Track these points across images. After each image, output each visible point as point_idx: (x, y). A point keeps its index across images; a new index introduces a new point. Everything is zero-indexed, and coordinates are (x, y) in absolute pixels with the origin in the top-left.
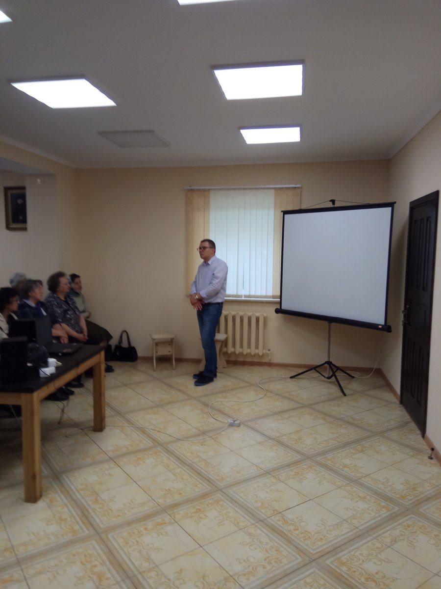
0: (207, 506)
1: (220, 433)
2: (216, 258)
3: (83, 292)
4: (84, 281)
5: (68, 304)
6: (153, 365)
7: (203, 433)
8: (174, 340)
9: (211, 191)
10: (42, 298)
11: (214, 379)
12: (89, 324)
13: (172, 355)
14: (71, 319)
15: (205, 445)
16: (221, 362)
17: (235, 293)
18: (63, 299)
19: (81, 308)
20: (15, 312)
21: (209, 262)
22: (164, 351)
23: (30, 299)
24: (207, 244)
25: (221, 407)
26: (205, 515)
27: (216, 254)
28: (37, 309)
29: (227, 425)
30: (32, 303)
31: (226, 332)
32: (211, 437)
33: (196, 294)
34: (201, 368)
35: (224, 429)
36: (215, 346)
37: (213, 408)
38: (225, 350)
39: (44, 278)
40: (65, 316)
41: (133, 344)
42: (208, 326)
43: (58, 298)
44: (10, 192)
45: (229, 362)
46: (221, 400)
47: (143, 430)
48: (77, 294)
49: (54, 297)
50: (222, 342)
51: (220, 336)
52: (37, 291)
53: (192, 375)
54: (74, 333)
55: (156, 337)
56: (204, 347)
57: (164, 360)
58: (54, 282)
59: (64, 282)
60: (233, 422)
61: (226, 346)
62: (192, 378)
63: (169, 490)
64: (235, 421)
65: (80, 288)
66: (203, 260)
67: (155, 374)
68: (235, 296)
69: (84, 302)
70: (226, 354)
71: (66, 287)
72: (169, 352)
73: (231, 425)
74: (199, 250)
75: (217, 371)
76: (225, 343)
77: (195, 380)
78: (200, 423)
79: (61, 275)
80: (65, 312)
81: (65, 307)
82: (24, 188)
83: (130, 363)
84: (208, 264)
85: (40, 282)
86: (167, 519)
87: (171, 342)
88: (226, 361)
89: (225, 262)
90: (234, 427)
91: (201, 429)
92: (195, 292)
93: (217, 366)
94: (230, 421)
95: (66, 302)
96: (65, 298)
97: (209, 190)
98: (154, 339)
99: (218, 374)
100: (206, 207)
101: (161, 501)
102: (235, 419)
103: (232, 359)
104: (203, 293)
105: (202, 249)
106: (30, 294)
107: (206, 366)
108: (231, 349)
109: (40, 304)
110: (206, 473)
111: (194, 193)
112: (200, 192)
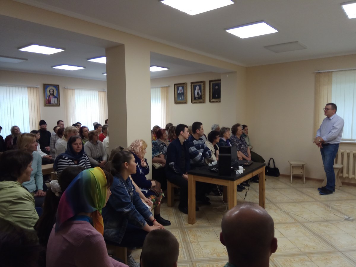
0: (331, 258)
1: (338, 223)
2: (336, 115)
3: (249, 135)
4: (249, 129)
5: (242, 141)
6: (290, 180)
7: (327, 221)
8: (304, 166)
9: (333, 73)
10: (229, 137)
11: (333, 192)
12: (252, 152)
13: (303, 175)
14: (243, 149)
15: (328, 227)
16: (338, 183)
17: (350, 138)
18: (239, 138)
19: (248, 144)
20: (217, 143)
21: (331, 118)
22: (298, 172)
23: (224, 137)
24: (330, 107)
25: (339, 208)
26: (331, 262)
27: (336, 113)
28: (227, 143)
29: (344, 219)
30: (225, 139)
31: (342, 163)
32: (333, 224)
33: (320, 137)
34: (324, 184)
35: (341, 221)
36: (334, 171)
37: (333, 209)
38: (341, 175)
39: (230, 127)
40: (240, 148)
41: (276, 167)
42: (328, 158)
43: (237, 137)
44: (212, 83)
45: (344, 183)
46: (339, 205)
47: (287, 213)
48: (246, 136)
49: (235, 137)
50: (340, 169)
51: (337, 166)
52: (227, 133)
53: (317, 188)
54: (245, 157)
55: (292, 163)
56: (326, 171)
57: (297, 178)
58: (235, 129)
59: (240, 128)
60: (348, 218)
61: (342, 172)
62: (317, 190)
63: (307, 245)
64: (349, 217)
65: (247, 133)
66: (326, 117)
67: (292, 185)
68: (350, 140)
69: (249, 140)
70: (341, 178)
71: (241, 132)
72: (301, 173)
73: (346, 219)
74: (324, 110)
75: (335, 187)
76: (341, 170)
77: (319, 191)
78: (324, 215)
79: (238, 125)
80: (241, 145)
81: (240, 143)
82: (220, 80)
83: (275, 177)
84: (330, 119)
85: (229, 129)
86: (306, 258)
87: (302, 167)
88: (342, 182)
89: (343, 118)
90: (348, 221)
91: (325, 218)
92: (319, 136)
93: (335, 184)
94: (346, 217)
95: (240, 139)
96: (240, 137)
97: (332, 72)
98: (291, 164)
99: (335, 190)
100: (330, 83)
101: (302, 249)
102: (350, 216)
103: (346, 181)
104: (325, 138)
105: (326, 109)
106: (224, 135)
107: (327, 183)
108: (345, 175)
109: (228, 140)
110: (330, 242)
111: (321, 74)
112: (325, 74)
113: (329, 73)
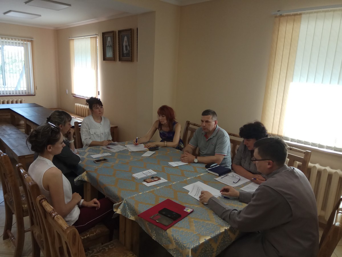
9: (303, 16)
97: (301, 14)
111: (282, 18)
112: (289, 17)
113: (296, 17)
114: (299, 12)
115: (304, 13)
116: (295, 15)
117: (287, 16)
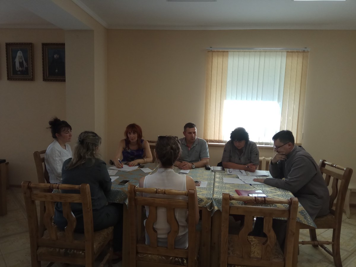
44: (47, 48)
100: (224, 66)
111: (214, 53)
112: (219, 53)
113: (224, 53)
114: (226, 50)
115: (230, 51)
116: (224, 52)
117: (218, 51)
